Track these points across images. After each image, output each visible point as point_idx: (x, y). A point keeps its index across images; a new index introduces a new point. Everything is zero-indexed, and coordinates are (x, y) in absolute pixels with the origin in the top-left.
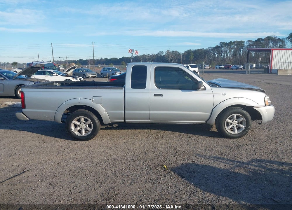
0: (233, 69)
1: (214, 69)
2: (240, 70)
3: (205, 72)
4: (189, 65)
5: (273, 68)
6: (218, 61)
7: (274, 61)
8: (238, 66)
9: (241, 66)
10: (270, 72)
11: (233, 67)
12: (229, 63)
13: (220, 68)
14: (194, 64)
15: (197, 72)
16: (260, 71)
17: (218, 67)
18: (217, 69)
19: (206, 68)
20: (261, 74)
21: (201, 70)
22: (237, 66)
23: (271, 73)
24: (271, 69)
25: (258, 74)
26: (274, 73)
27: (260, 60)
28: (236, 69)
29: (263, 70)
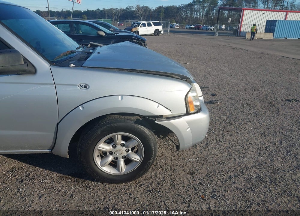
0: (203, 30)
1: (184, 28)
2: (211, 31)
3: (171, 31)
4: (151, 22)
5: (242, 30)
6: (189, 20)
7: (243, 23)
8: (209, 27)
9: (211, 27)
10: (238, 35)
11: (204, 28)
12: (200, 22)
13: (191, 28)
14: (158, 21)
15: (161, 31)
16: (229, 34)
17: (188, 27)
18: (187, 28)
19: (176, 27)
20: (230, 37)
21: (166, 29)
22: (207, 27)
23: (240, 36)
24: (240, 31)
25: (226, 37)
26: (242, 36)
27: (230, 20)
28: (206, 30)
29: (232, 32)
